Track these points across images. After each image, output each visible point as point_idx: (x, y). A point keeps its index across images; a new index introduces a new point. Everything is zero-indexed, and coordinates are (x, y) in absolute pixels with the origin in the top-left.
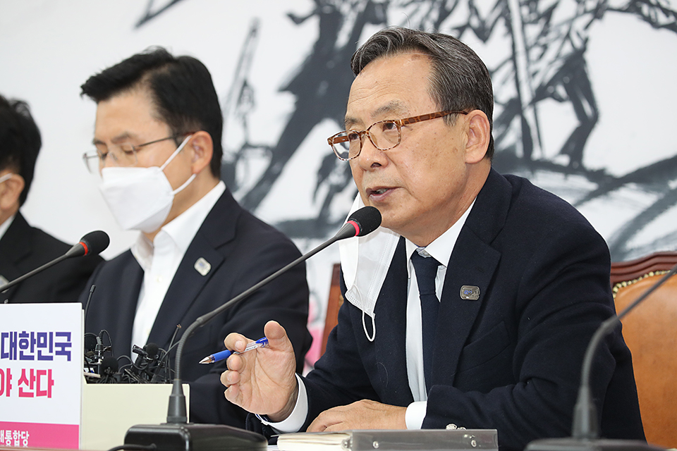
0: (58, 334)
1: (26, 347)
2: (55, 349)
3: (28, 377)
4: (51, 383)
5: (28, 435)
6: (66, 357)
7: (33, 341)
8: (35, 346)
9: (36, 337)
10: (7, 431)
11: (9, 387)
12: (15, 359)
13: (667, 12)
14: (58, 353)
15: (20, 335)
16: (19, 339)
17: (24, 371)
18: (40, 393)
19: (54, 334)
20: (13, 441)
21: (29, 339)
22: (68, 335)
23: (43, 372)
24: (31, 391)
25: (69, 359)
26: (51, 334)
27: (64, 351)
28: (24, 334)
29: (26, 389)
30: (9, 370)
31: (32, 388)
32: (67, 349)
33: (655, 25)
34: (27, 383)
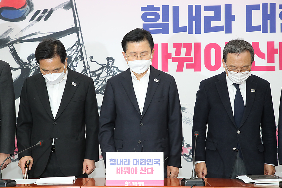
0: (155, 159)
2: (154, 163)
3: (144, 169)
4: (152, 171)
5: (144, 183)
8: (146, 162)
9: (146, 160)
10: (136, 182)
12: (139, 165)
16: (140, 161)
17: (142, 168)
18: (148, 173)
21: (144, 161)
22: (159, 160)
24: (145, 173)
26: (152, 160)
28: (142, 159)
30: (136, 168)
31: (145, 172)
34: (143, 171)
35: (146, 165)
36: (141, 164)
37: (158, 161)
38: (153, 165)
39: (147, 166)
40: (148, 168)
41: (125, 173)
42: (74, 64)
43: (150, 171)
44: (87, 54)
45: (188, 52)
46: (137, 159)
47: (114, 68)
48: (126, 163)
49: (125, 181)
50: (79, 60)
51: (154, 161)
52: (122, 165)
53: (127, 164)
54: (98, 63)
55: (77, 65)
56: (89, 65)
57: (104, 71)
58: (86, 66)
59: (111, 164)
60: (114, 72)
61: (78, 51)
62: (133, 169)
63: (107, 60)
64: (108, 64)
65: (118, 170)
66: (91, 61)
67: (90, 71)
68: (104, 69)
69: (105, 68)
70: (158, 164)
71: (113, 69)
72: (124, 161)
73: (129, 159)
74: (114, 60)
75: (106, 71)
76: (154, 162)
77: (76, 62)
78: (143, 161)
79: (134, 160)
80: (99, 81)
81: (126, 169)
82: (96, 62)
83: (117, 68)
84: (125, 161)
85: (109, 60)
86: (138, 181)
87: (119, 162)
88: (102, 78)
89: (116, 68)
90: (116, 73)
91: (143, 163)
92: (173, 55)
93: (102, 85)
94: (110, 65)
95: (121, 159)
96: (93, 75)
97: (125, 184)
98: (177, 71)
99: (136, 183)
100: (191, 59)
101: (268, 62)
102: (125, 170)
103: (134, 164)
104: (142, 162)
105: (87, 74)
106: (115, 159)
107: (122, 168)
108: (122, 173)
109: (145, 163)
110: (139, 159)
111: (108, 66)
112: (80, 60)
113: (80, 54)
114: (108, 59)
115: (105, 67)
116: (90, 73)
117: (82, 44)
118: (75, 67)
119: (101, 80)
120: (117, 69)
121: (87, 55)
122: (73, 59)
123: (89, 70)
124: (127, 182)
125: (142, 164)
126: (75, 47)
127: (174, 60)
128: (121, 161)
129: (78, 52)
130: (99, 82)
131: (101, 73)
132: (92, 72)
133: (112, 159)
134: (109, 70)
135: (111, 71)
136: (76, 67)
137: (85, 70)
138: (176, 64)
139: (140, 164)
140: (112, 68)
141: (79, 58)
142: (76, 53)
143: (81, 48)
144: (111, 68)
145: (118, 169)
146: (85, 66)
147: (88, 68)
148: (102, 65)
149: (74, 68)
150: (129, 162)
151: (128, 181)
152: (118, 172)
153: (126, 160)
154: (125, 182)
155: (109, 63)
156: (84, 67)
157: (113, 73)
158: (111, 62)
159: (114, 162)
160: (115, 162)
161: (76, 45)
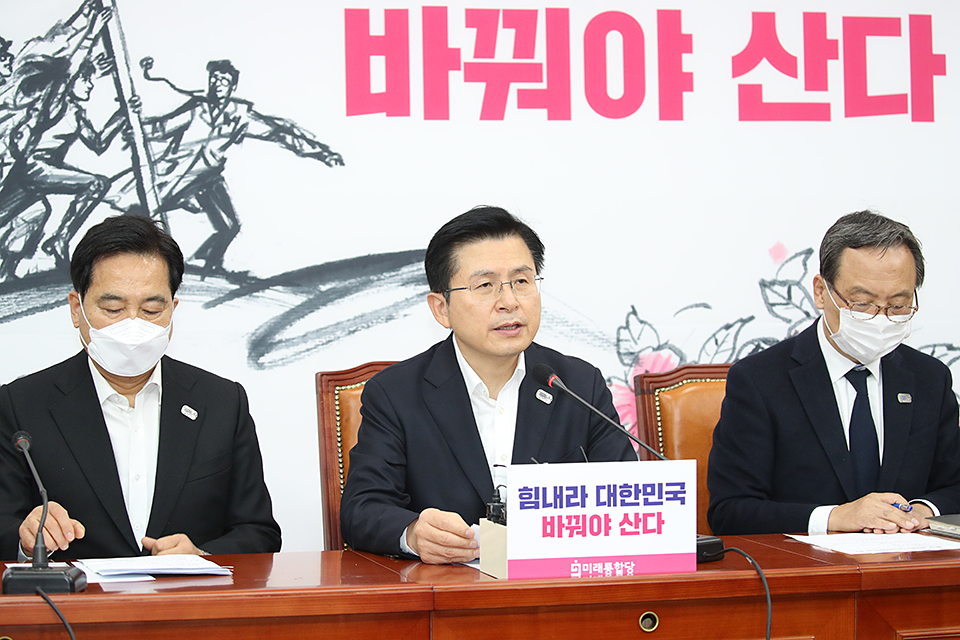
0: (668, 485)
1: (629, 496)
2: (665, 496)
3: (632, 518)
4: (660, 522)
5: (633, 565)
6: (679, 502)
7: (637, 491)
9: (641, 487)
10: (606, 564)
11: (608, 529)
12: (615, 505)
13: (312, 143)
14: (667, 499)
15: (620, 487)
16: (619, 490)
17: (626, 515)
18: (646, 531)
19: (664, 485)
20: (614, 572)
21: (633, 490)
22: (682, 485)
23: (653, 515)
25: (683, 503)
26: (660, 485)
27: (678, 496)
28: (626, 485)
29: (628, 528)
30: (606, 516)
31: (637, 527)
32: (679, 496)
33: (299, 153)
34: (631, 524)
35: (638, 504)
36: (623, 503)
37: (678, 488)
38: (661, 503)
39: (642, 509)
40: (646, 516)
41: (571, 535)
42: (80, 89)
43: (652, 523)
44: (128, 48)
45: (524, 46)
46: (609, 486)
47: (239, 105)
48: (573, 500)
49: (572, 560)
50: (99, 72)
51: (665, 489)
52: (561, 507)
53: (577, 504)
54: (172, 86)
55: (89, 93)
56: (137, 93)
57: (197, 116)
58: (127, 96)
59: (522, 506)
60: (237, 120)
61: (92, 36)
62: (595, 521)
63: (208, 73)
64: (213, 89)
65: (549, 523)
66: (147, 76)
67: (142, 116)
68: (199, 110)
69: (201, 105)
70: (679, 499)
71: (235, 111)
72: (566, 493)
73: (583, 487)
74: (235, 74)
75: (207, 117)
76: (667, 493)
77: (85, 80)
78: (630, 492)
79: (599, 488)
80: (180, 157)
81: (574, 521)
82: (167, 81)
83: (250, 105)
84: (571, 492)
85: (217, 73)
86: (613, 559)
87: (550, 499)
88: (192, 144)
89: (246, 107)
90: (245, 126)
91: (631, 499)
92: (467, 56)
93: (192, 174)
94: (220, 95)
95: (555, 488)
96: (156, 135)
97: (572, 570)
98: (481, 119)
99: (608, 566)
100: (533, 73)
101: (808, 88)
102: (570, 523)
103: (599, 503)
104: (625, 494)
105: (132, 128)
106: (537, 489)
107: (560, 517)
108: (560, 536)
109: (637, 498)
110: (615, 486)
111: (212, 99)
112: (103, 75)
113: (100, 48)
114: (215, 67)
115: (202, 99)
116: (142, 124)
117: (108, 9)
118: (80, 103)
119: (187, 155)
120: (249, 110)
121: (130, 53)
122: (73, 69)
123: (138, 112)
124: (579, 565)
125: (627, 500)
126: (81, 22)
127: (473, 73)
128: (558, 493)
129: (95, 41)
130: (177, 163)
131: (186, 126)
132: (148, 123)
133: (526, 488)
134: (216, 112)
135: (227, 116)
136: (87, 100)
137: (122, 112)
138: (479, 89)
139: (619, 503)
140: (231, 104)
141: (97, 67)
142: (87, 43)
143: (106, 23)
144: (225, 107)
145: (549, 520)
146: (120, 98)
147: (136, 104)
148: (190, 93)
149: (78, 106)
150: (584, 496)
151: (582, 560)
152: (549, 531)
153: (575, 489)
154: (573, 565)
155: (218, 83)
156: (118, 103)
157: (233, 124)
158: (225, 82)
159: (533, 499)
160: (537, 497)
161: (86, 11)
